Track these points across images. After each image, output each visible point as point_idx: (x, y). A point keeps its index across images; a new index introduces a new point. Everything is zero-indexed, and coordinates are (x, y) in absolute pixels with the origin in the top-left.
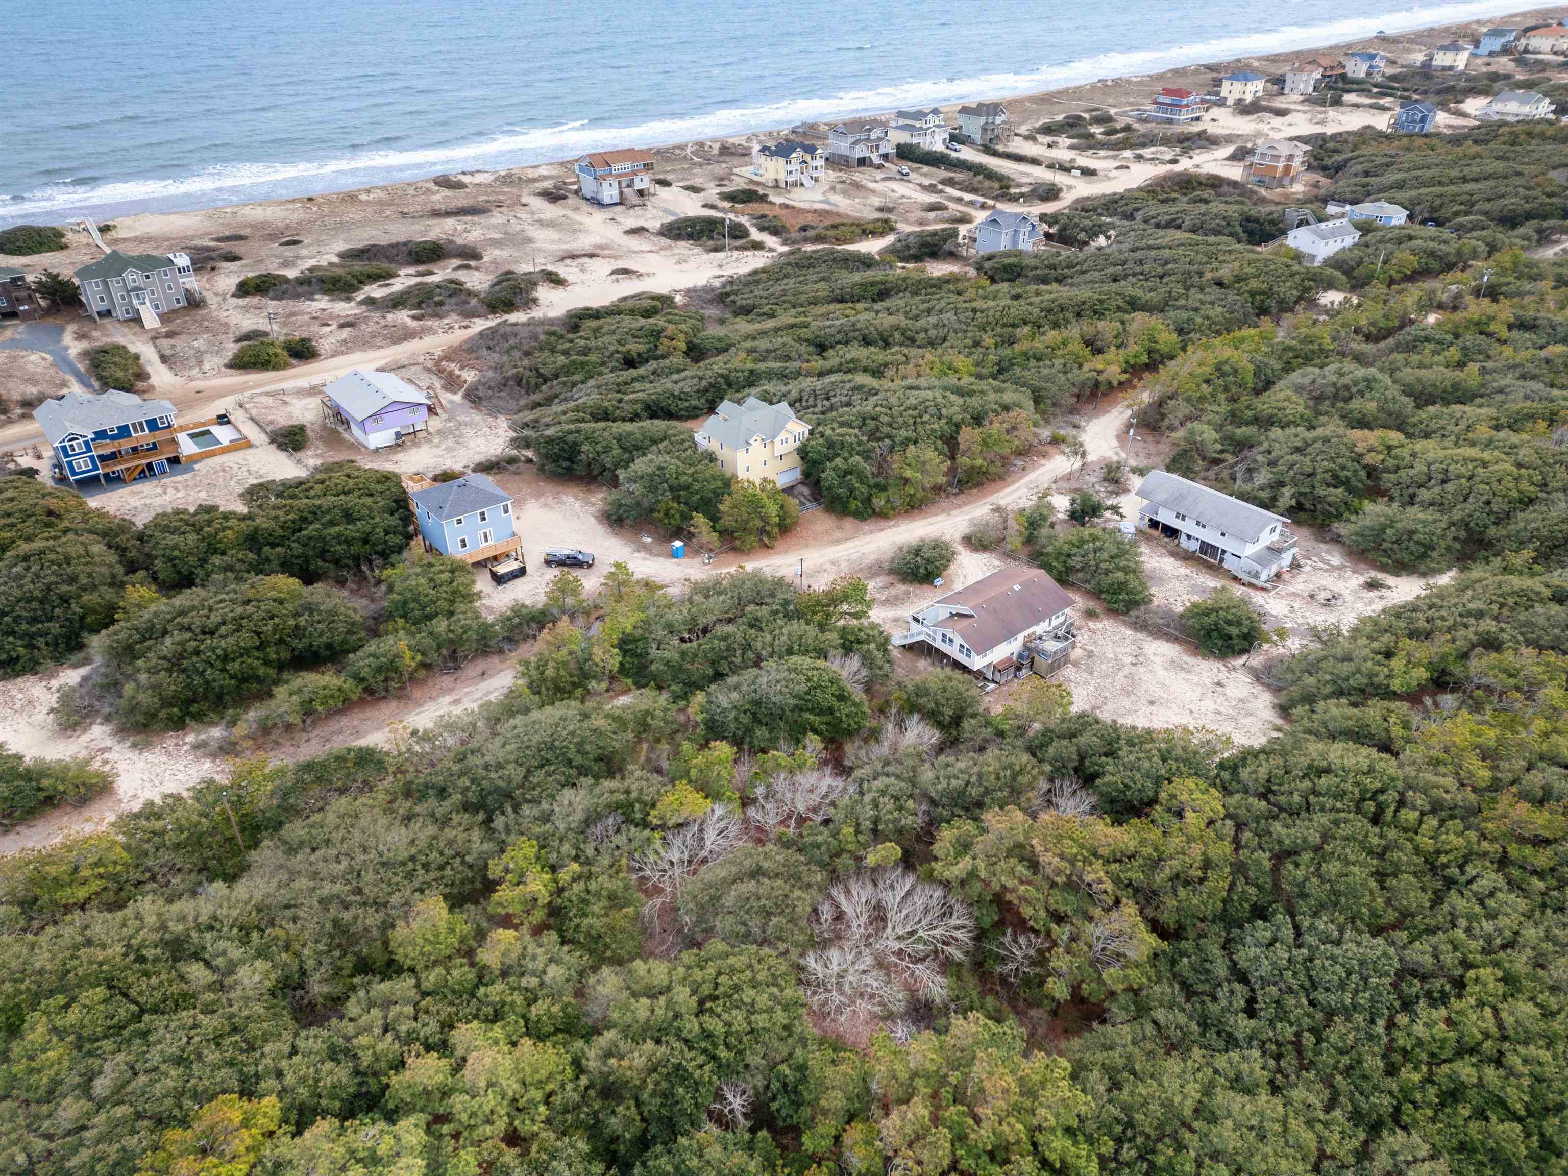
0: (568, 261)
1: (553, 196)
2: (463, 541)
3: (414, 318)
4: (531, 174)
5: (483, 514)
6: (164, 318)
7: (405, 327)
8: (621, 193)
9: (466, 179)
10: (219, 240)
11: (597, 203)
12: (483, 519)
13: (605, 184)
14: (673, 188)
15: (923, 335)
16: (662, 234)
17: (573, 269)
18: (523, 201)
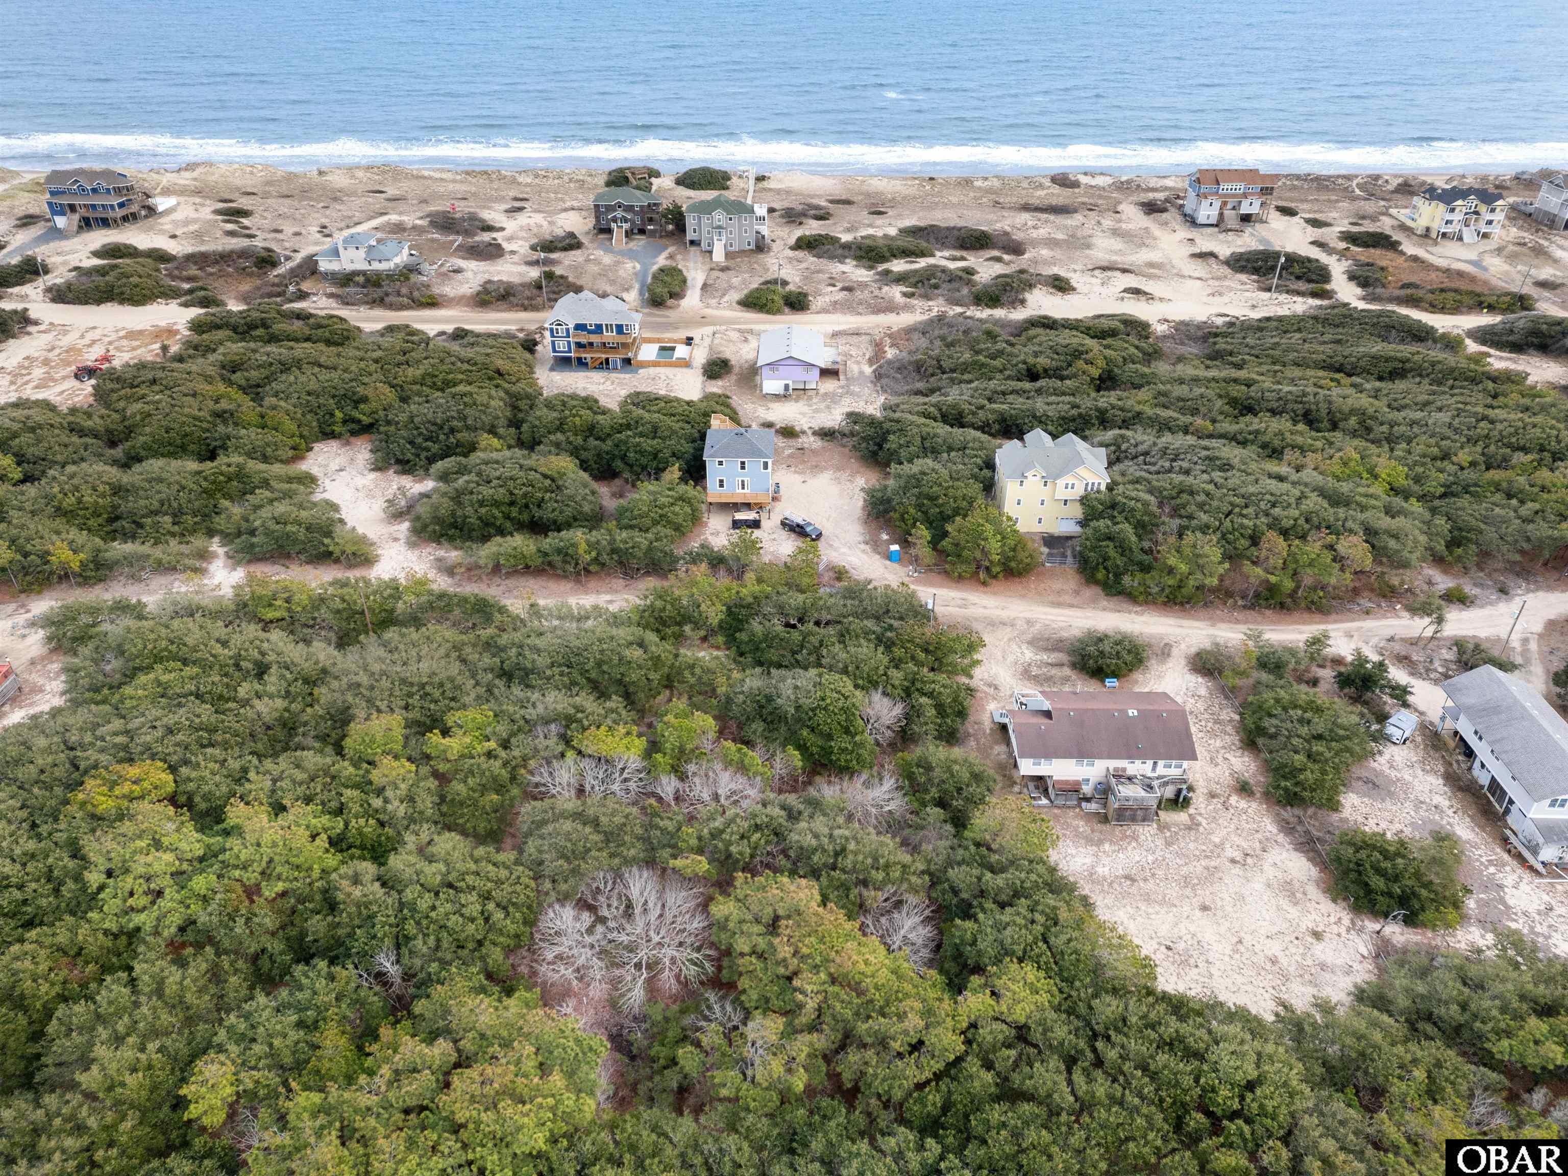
0: (1097, 272)
1: (1151, 208)
2: (721, 481)
3: (905, 295)
4: (1153, 183)
5: (743, 463)
6: (729, 255)
7: (891, 301)
8: (1221, 215)
9: (1083, 179)
10: (831, 202)
11: (1191, 221)
12: (743, 468)
13: (1205, 203)
14: (1296, 219)
15: (1385, 428)
16: (1227, 263)
17: (1094, 280)
18: (1119, 208)
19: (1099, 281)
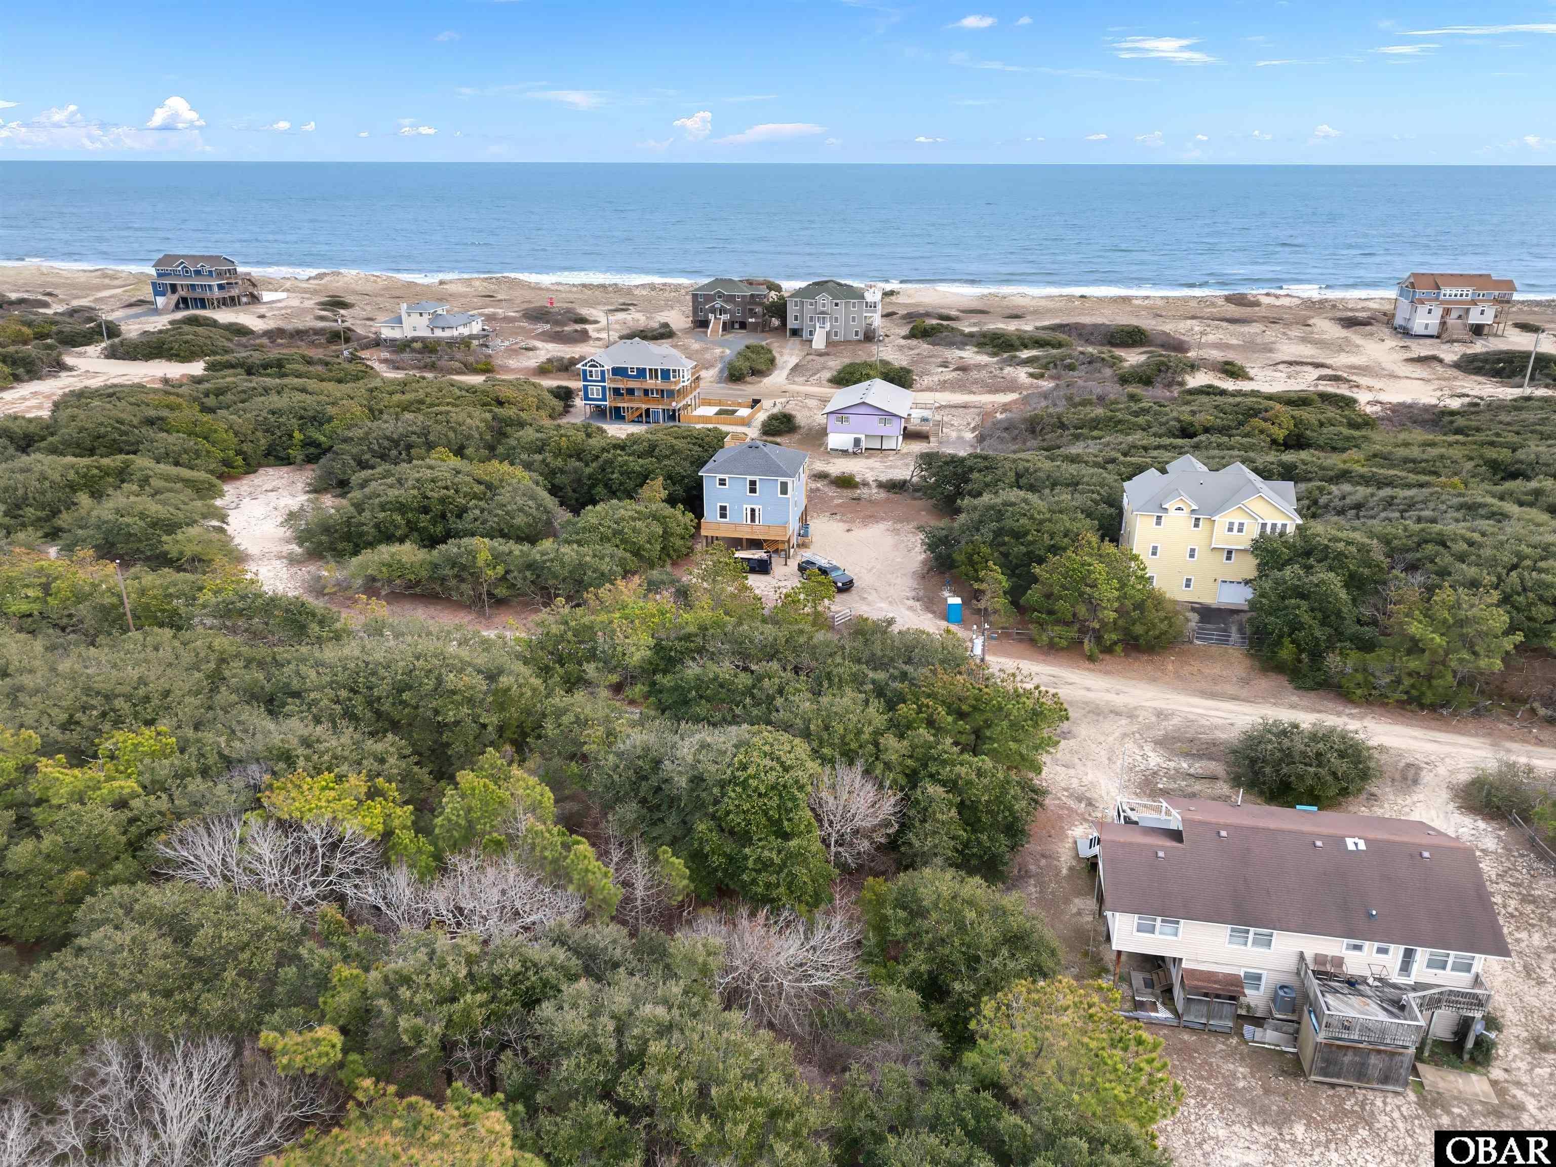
0: (1281, 367)
1: (1352, 323)
2: (723, 509)
3: (1031, 375)
5: (753, 483)
6: (829, 344)
7: (1013, 380)
8: (1443, 324)
9: (1265, 300)
11: (1405, 332)
12: (753, 490)
13: (1422, 310)
16: (1457, 365)
17: (1278, 374)
18: (1311, 322)
19: (1284, 375)
